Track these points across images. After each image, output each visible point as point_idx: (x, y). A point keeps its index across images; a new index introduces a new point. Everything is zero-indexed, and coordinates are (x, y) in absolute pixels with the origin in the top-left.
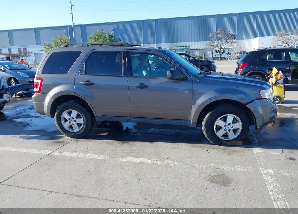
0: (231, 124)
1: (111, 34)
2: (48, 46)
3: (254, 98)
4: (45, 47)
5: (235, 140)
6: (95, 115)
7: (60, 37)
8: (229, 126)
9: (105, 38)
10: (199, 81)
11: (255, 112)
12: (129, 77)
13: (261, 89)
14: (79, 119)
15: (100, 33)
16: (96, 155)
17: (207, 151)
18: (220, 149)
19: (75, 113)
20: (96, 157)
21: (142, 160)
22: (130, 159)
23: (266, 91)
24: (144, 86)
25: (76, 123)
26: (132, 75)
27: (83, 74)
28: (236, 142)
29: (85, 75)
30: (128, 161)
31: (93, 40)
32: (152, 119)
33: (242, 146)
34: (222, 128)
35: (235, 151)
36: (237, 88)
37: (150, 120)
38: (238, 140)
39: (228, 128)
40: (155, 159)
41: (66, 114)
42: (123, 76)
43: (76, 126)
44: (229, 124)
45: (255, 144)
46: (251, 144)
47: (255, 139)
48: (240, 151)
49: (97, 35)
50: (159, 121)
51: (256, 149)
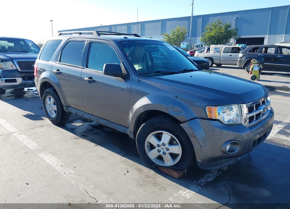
0: (167, 146)
1: (229, 24)
2: (166, 36)
3: (197, 116)
4: (163, 37)
6: (63, 105)
7: (178, 27)
8: (163, 147)
9: (220, 28)
11: (192, 136)
12: (84, 69)
13: (208, 105)
14: (54, 106)
15: (217, 23)
16: (35, 143)
17: (128, 172)
18: (144, 175)
19: (52, 100)
20: (32, 145)
21: (52, 161)
22: (48, 156)
23: (217, 109)
24: (91, 80)
25: (53, 110)
26: (87, 67)
27: (58, 62)
28: (171, 172)
29: (59, 63)
30: (42, 158)
31: (209, 31)
32: (101, 120)
33: (177, 180)
34: (155, 148)
35: (155, 184)
36: (176, 97)
37: (99, 120)
38: (174, 170)
39: (163, 149)
40: (63, 164)
41: (48, 99)
42: (81, 67)
43: (53, 112)
44: (164, 144)
45: (201, 182)
46: (195, 181)
47: (214, 176)
48: (163, 186)
49: (213, 26)
50: (105, 122)
51: (188, 190)
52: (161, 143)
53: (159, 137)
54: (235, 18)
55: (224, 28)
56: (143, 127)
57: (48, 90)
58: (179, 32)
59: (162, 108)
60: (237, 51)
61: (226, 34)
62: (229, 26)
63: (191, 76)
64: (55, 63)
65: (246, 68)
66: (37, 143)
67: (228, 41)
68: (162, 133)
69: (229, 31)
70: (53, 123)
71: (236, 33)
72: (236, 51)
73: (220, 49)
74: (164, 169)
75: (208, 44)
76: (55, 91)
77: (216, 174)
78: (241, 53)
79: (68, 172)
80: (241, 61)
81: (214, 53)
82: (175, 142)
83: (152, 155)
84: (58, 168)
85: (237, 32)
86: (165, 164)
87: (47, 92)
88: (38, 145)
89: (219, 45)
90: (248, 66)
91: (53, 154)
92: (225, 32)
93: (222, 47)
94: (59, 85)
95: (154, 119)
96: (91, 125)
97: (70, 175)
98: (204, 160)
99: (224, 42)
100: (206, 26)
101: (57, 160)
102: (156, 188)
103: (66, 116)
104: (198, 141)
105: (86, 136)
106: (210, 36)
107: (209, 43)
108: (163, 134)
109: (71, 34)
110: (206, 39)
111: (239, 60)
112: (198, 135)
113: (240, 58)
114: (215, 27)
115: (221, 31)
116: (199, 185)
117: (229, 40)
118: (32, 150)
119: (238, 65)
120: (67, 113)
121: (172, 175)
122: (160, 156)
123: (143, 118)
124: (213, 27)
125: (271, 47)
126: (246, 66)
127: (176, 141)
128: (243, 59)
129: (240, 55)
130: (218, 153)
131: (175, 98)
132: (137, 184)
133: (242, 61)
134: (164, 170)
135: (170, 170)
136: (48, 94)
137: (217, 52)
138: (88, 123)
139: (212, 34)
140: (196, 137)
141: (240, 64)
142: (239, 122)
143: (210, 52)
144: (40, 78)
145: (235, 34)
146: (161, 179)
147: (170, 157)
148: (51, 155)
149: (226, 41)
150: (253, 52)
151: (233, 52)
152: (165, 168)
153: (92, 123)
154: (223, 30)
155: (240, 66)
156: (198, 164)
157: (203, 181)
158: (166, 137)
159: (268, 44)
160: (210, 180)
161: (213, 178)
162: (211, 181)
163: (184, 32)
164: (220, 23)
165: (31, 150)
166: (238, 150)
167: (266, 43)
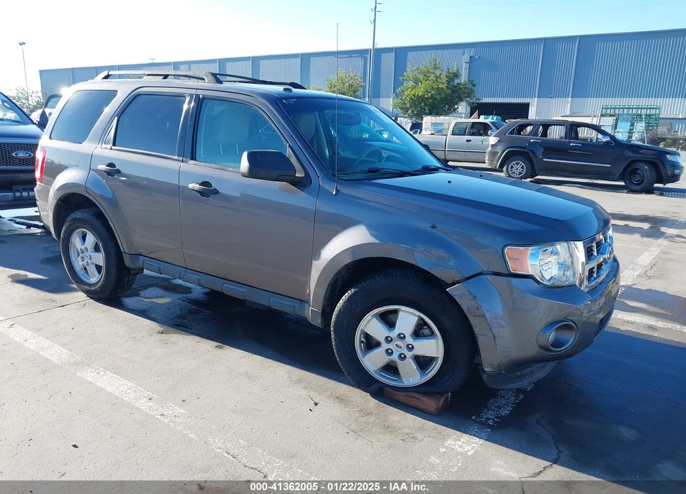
0: (409, 340)
1: (455, 71)
3: (484, 268)
5: (415, 392)
6: (122, 250)
7: (342, 74)
8: (400, 343)
10: (334, 193)
11: (474, 314)
12: (186, 162)
13: (510, 243)
14: (96, 254)
15: (430, 67)
16: (60, 348)
17: (316, 404)
18: (356, 409)
19: (91, 239)
20: (54, 352)
21: (122, 389)
22: (105, 378)
23: (530, 252)
24: (207, 190)
25: (93, 264)
26: (193, 158)
27: (109, 146)
28: (419, 399)
29: (111, 149)
30: (92, 383)
31: (411, 84)
32: (230, 284)
33: (434, 415)
34: (378, 344)
35: (388, 428)
36: (433, 227)
37: (225, 285)
38: (426, 393)
39: (398, 348)
40: (151, 394)
41: (78, 238)
42: (176, 157)
43: (91, 269)
44: (401, 337)
45: (488, 419)
46: (474, 417)
47: (510, 405)
48: (407, 431)
49: (421, 72)
50: (243, 290)
51: (466, 437)
52: (394, 334)
53: (388, 320)
54: (466, 58)
55: (444, 79)
56: (350, 297)
57: (78, 214)
58: (344, 84)
59: (400, 252)
60: (482, 132)
61: (449, 91)
62: (456, 75)
63: (449, 182)
64: (99, 146)
65: (505, 168)
66: (64, 345)
67: (455, 109)
68: (396, 312)
69: (456, 87)
70: (91, 298)
71: (472, 91)
72: (479, 131)
73: (446, 126)
74: (399, 393)
75: (409, 115)
76: (100, 216)
77: (513, 399)
78: (495, 136)
79: (170, 412)
80: (493, 154)
81: (432, 134)
82: (426, 331)
83: (372, 362)
84: (143, 404)
85: (473, 88)
86: (403, 382)
87: (76, 220)
88: (70, 351)
89: (442, 117)
90: (510, 166)
91: (117, 370)
92: (447, 88)
93: (449, 122)
94: (113, 203)
95: (377, 279)
96: (188, 299)
97: (177, 420)
98: (499, 367)
99: (445, 112)
100: (405, 73)
101: (130, 384)
102: (394, 436)
103: (127, 279)
104: (488, 324)
105: (186, 327)
106: (414, 95)
107: (413, 112)
108: (400, 313)
109: (140, 77)
110: (406, 104)
111: (490, 152)
112: (488, 311)
113: (493, 146)
114: (425, 76)
115: (440, 86)
116: (484, 424)
117: (456, 107)
118: (59, 363)
119: (487, 161)
120: (132, 272)
121: (420, 405)
122: (392, 364)
123: (343, 277)
124: (421, 77)
125: (557, 125)
126: (506, 163)
127: (429, 327)
128: (499, 149)
129: (492, 140)
130: (531, 351)
131: (431, 229)
132: (347, 430)
133: (497, 153)
134: (401, 397)
135: (413, 394)
136: (80, 224)
137: (440, 132)
138: (180, 296)
139: (420, 91)
140: (484, 316)
141: (491, 161)
142: (571, 281)
143: (423, 133)
144: (53, 186)
145: (470, 94)
146: (397, 416)
147: (414, 366)
148: (112, 375)
149: (449, 109)
150: (519, 133)
151: (473, 134)
152: (403, 392)
153: (189, 296)
154: (443, 83)
155: (491, 164)
156: (485, 377)
157: (489, 415)
158: (407, 318)
159: (537, 118)
160: (505, 412)
161: (509, 408)
162: (508, 416)
163: (355, 85)
164: (437, 68)
165: (55, 363)
166: (571, 341)
167: (533, 115)
